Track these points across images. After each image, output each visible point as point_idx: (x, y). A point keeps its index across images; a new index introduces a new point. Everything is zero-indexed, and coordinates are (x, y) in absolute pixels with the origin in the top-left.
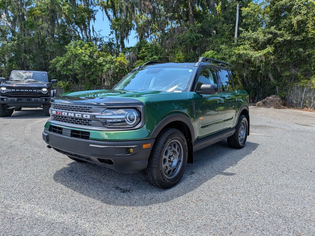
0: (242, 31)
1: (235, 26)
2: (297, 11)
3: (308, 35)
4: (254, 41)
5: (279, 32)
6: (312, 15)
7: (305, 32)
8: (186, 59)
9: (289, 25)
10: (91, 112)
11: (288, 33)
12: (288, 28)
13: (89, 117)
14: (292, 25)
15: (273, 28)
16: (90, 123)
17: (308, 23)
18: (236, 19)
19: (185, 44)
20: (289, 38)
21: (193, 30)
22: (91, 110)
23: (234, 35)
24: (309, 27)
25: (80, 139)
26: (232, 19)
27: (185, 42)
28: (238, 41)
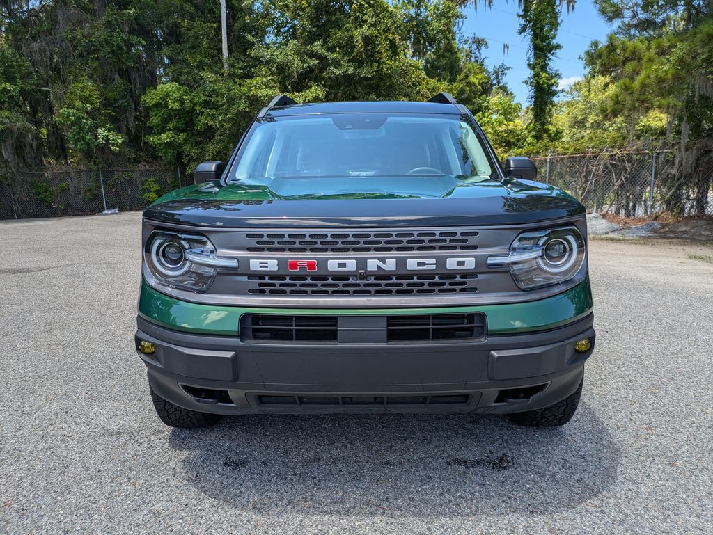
0: (253, 44)
1: (219, 28)
2: (359, 16)
3: (382, 68)
4: (277, 68)
5: (331, 56)
6: (384, 29)
7: (376, 61)
8: (106, 99)
9: (347, 43)
10: (475, 247)
11: (346, 59)
12: (345, 49)
13: (470, 263)
14: (351, 43)
15: (317, 46)
16: (470, 283)
17: (378, 45)
18: (221, 13)
19: (97, 59)
20: (351, 71)
21: (114, 22)
22: (472, 240)
23: (220, 51)
24: (381, 53)
25: (431, 341)
26: (211, 12)
27: (94, 52)
28: (232, 66)
